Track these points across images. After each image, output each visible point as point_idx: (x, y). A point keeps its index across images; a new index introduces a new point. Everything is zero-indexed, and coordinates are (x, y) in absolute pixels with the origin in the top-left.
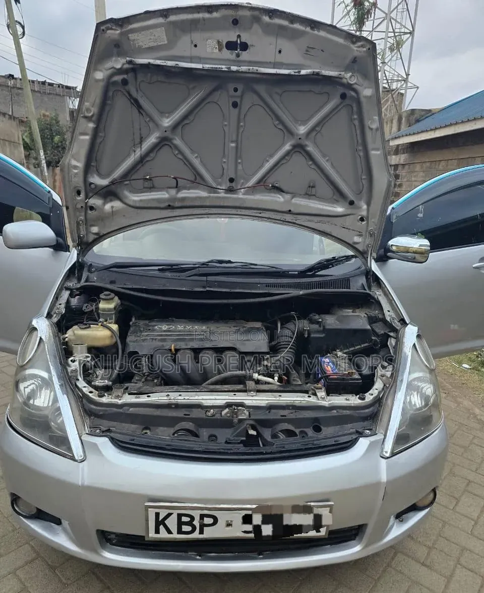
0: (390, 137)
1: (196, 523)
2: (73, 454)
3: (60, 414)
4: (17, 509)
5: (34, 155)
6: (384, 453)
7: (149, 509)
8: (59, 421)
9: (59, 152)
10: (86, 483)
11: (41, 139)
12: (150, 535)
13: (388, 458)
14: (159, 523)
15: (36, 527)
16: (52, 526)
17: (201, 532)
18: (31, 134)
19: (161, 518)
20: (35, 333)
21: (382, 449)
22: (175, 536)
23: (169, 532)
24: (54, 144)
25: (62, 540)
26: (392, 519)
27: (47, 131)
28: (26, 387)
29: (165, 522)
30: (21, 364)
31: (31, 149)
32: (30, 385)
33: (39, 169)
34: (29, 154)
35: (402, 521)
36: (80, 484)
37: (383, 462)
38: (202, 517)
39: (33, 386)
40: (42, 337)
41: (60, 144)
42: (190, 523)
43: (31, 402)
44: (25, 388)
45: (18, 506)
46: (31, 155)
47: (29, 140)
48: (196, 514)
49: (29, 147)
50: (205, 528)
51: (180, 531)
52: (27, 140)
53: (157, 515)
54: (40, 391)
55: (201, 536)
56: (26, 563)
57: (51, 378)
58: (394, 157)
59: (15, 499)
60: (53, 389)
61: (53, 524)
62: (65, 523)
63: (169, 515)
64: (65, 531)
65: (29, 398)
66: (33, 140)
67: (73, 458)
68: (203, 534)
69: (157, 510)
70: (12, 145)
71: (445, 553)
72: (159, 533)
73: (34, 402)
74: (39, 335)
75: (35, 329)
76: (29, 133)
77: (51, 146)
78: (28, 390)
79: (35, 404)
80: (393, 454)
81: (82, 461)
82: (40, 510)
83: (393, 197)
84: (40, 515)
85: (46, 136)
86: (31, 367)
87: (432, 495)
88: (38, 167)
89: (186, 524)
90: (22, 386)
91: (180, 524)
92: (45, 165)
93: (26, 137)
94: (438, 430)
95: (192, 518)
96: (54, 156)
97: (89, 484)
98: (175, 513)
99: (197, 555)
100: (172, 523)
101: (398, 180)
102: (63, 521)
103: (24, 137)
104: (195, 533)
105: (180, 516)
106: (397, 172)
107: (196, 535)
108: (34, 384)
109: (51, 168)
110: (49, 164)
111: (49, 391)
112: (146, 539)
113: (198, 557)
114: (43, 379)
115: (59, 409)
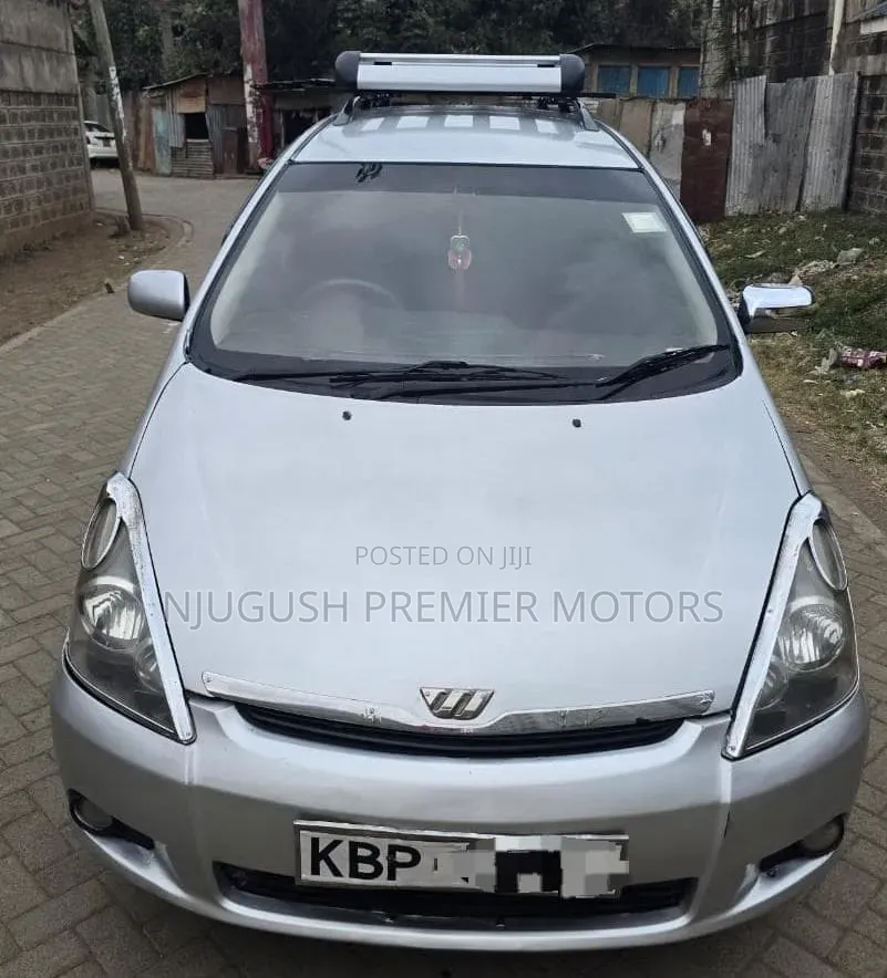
0: (862, 16)
1: (382, 859)
2: (175, 731)
3: (153, 656)
4: (79, 817)
5: (97, 67)
6: (729, 751)
7: (302, 832)
8: (152, 669)
9: (148, 59)
10: (196, 782)
11: (110, 32)
12: (304, 876)
13: (735, 759)
14: (319, 856)
15: (111, 851)
16: (139, 852)
17: (392, 876)
18: (89, 24)
19: (321, 848)
20: (112, 507)
21: (727, 742)
22: (346, 879)
23: (336, 872)
24: (136, 42)
25: (155, 876)
26: (751, 869)
27: (122, 14)
28: (96, 607)
29: (330, 855)
30: (87, 565)
31: (91, 54)
32: (103, 602)
33: (106, 96)
34: (87, 65)
35: (773, 876)
36: (187, 781)
37: (726, 766)
38: (393, 850)
39: (108, 604)
40: (124, 519)
41: (148, 43)
42: (372, 860)
43: (105, 631)
44: (94, 607)
45: (80, 814)
46: (91, 67)
47: (85, 33)
48: (383, 845)
49: (86, 48)
50: (398, 870)
51: (354, 873)
52: (83, 35)
53: (315, 842)
54: (120, 614)
55: (391, 883)
56: (93, 913)
57: (138, 593)
58: (870, 58)
59: (76, 801)
60: (140, 610)
61: (140, 848)
62: (161, 847)
63: (335, 844)
64: (159, 859)
65: (100, 625)
66: (92, 35)
67: (174, 737)
68: (394, 879)
69: (316, 835)
70: (54, 58)
71: (874, 942)
72: (318, 874)
73: (108, 632)
74: (118, 515)
75: (112, 502)
76: (87, 22)
77: (131, 46)
78: (99, 611)
79: (111, 634)
80: (745, 753)
81: (190, 742)
82: (118, 821)
83: (867, 149)
84: (117, 831)
85: (120, 24)
86: (104, 573)
87: (834, 831)
88: (105, 92)
89: (365, 860)
90: (89, 604)
91: (355, 859)
92: (119, 96)
93: (81, 27)
94: (846, 706)
95: (376, 852)
96: (137, 67)
97: (201, 783)
98: (347, 840)
99: (387, 916)
100: (341, 856)
101: (880, 112)
102: (157, 843)
103: (77, 30)
104: (380, 877)
105: (354, 846)
106: (878, 92)
107: (382, 881)
108: (108, 600)
109: (130, 93)
110: (125, 85)
111: (133, 613)
112: (297, 883)
113: (388, 920)
114: (124, 592)
115: (151, 648)
